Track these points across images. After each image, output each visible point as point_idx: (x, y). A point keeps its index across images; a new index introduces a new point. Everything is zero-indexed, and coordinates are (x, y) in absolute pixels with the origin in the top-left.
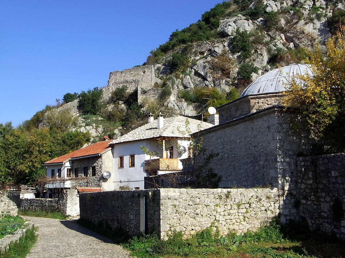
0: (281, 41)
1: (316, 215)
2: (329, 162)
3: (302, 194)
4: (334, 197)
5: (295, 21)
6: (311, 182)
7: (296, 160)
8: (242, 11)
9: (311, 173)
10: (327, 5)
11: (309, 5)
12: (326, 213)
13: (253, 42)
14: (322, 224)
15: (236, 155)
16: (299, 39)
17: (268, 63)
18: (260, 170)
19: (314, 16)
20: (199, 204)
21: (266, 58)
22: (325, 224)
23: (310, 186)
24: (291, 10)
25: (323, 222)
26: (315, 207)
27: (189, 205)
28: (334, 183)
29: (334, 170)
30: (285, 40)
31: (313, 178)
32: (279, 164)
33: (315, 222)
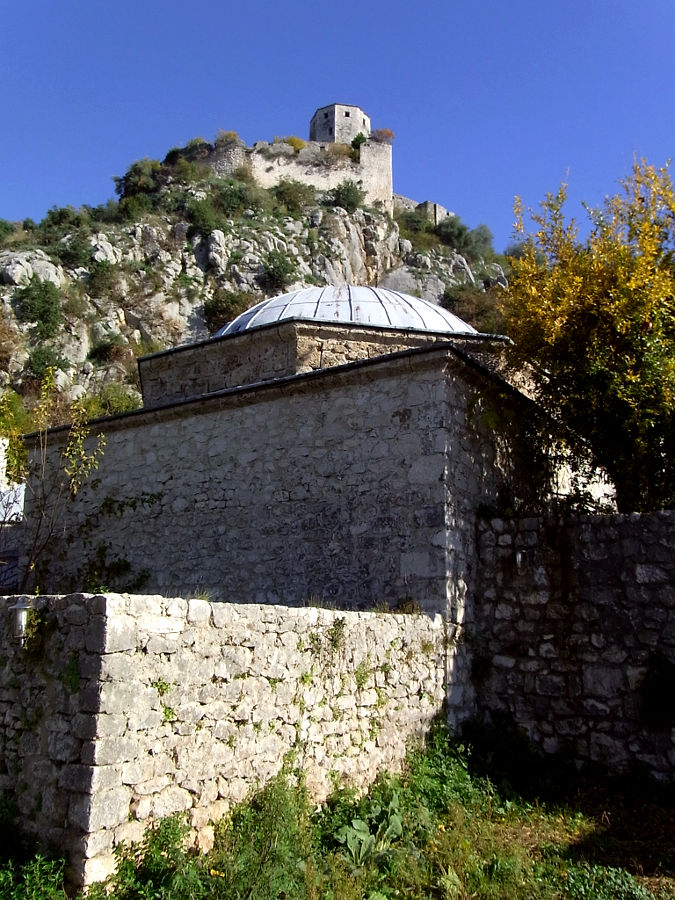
0: (118, 321)
1: (560, 706)
2: (621, 537)
3: (501, 637)
4: (642, 649)
5: (148, 291)
6: (544, 601)
7: (477, 528)
8: (45, 245)
9: (541, 570)
10: (205, 278)
11: (176, 271)
12: (604, 702)
13: (66, 309)
14: (587, 736)
15: (230, 503)
16: (151, 326)
17: (90, 357)
18: (348, 553)
19: (182, 291)
20: (249, 675)
21: (86, 347)
22: (598, 735)
23: (538, 613)
24: (143, 269)
25: (589, 730)
26: (556, 679)
27: (215, 679)
28: (643, 605)
29: (648, 562)
30: (124, 323)
31: (552, 588)
32: (447, 534)
33: (554, 729)
